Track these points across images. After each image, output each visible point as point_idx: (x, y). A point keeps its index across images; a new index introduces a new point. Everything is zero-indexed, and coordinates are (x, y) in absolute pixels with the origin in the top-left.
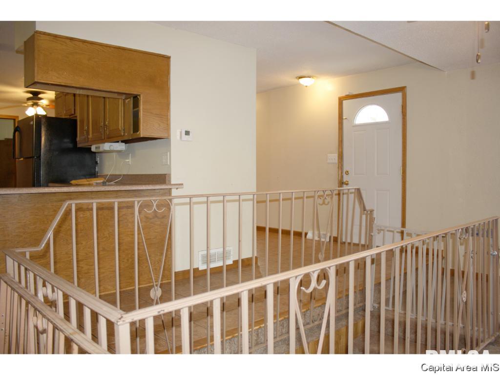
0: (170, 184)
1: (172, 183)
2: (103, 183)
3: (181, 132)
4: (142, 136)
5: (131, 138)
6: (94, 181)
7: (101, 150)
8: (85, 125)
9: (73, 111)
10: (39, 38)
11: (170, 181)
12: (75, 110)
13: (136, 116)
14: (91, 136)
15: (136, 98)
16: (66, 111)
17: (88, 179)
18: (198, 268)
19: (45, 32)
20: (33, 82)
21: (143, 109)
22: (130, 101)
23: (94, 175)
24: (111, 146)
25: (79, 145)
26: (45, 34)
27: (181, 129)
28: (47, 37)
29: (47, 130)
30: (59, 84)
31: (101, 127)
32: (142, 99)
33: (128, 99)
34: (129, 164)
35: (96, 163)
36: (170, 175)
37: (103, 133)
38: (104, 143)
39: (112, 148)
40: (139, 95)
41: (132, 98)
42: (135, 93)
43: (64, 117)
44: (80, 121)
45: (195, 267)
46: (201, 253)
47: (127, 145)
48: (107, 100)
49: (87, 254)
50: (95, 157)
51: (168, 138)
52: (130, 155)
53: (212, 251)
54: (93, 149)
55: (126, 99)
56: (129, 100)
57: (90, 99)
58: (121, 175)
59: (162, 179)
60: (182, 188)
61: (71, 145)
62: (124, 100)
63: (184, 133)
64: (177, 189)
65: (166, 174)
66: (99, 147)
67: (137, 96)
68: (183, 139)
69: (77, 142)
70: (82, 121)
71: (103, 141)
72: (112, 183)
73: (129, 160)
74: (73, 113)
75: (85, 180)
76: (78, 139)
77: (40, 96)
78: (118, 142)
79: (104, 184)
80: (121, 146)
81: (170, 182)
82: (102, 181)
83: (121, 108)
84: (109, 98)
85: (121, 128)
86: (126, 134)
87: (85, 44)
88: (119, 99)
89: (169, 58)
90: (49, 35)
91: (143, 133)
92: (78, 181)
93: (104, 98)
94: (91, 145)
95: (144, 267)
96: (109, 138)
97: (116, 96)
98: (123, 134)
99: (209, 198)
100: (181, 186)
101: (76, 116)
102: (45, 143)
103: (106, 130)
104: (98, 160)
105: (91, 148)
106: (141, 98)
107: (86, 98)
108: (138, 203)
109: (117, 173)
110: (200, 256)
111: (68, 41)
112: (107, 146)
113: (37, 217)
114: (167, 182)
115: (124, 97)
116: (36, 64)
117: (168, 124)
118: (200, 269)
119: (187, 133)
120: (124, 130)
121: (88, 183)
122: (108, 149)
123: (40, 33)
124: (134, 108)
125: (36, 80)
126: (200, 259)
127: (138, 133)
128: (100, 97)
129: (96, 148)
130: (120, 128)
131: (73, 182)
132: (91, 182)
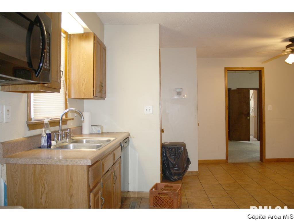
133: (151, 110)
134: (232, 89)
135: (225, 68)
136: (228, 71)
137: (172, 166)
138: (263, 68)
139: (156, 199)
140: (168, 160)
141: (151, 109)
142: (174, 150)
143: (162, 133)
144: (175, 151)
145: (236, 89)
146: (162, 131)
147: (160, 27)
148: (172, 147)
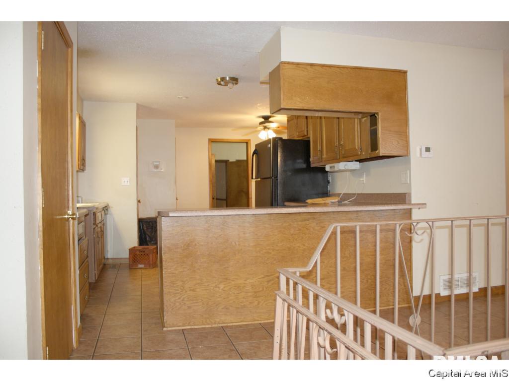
0: (410, 204)
1: (413, 202)
2: (338, 202)
3: (421, 150)
4: (381, 155)
5: (369, 157)
6: (329, 200)
7: (336, 169)
8: (319, 145)
9: (306, 131)
10: (284, 68)
11: (410, 200)
12: (307, 131)
13: (374, 135)
14: (325, 156)
15: (373, 117)
16: (298, 133)
17: (323, 199)
18: (439, 294)
19: (289, 62)
20: (279, 109)
21: (382, 127)
22: (366, 120)
23: (325, 194)
24: (346, 165)
25: (312, 165)
26: (289, 63)
27: (421, 146)
28: (290, 66)
29: (284, 152)
30: (302, 108)
31: (336, 146)
32: (380, 118)
33: (364, 118)
34: (364, 183)
35: (328, 182)
36: (410, 194)
37: (338, 153)
38: (339, 162)
39: (347, 168)
40: (377, 113)
41: (369, 117)
42: (373, 111)
43: (296, 139)
44: (313, 142)
45: (437, 292)
46: (442, 278)
47: (361, 163)
48: (342, 120)
49: (328, 273)
50: (327, 177)
51: (407, 155)
52: (365, 174)
53: (456, 276)
54: (328, 168)
55: (363, 118)
56: (366, 118)
57: (323, 120)
58: (355, 194)
59: (401, 198)
60: (425, 207)
61: (304, 166)
62: (360, 119)
63: (424, 149)
64: (419, 208)
65: (406, 193)
66: (334, 167)
67: (374, 115)
68: (423, 156)
69: (310, 162)
70: (315, 142)
71: (338, 160)
72: (346, 202)
73: (364, 179)
74: (306, 134)
75: (321, 199)
76: (311, 159)
77: (270, 120)
78: (352, 161)
79: (340, 204)
80: (355, 165)
81: (411, 202)
82: (337, 200)
83: (357, 127)
84: (343, 118)
85: (358, 147)
86: (364, 153)
87: (324, 67)
88: (355, 118)
89: (405, 72)
90: (293, 63)
91: (382, 152)
92: (313, 200)
93: (338, 118)
94: (325, 165)
95: (383, 289)
96: (344, 157)
97: (352, 116)
98: (359, 153)
99: (472, 221)
100: (424, 206)
101: (309, 138)
102: (281, 164)
103: (342, 150)
104: (330, 179)
105: (325, 168)
106: (380, 116)
107: (318, 120)
108: (400, 226)
109: (350, 192)
110: (442, 281)
111: (309, 67)
112: (342, 166)
113: (285, 235)
114: (407, 201)
115: (360, 116)
116: (282, 92)
117: (407, 141)
118: (442, 295)
119: (428, 149)
120: (361, 149)
121: (324, 202)
122: (344, 169)
123: (285, 63)
124: (371, 126)
125: (282, 107)
126: (442, 284)
127: (377, 152)
128: (334, 118)
129: (331, 167)
130: (356, 147)
131: (309, 201)
132: (326, 202)
133: (129, 183)
134: (230, 161)
135: (209, 140)
136: (212, 142)
137: (149, 240)
138: (250, 140)
139: (135, 256)
140: (145, 233)
141: (129, 181)
142: (151, 224)
143: (139, 204)
144: (153, 224)
145: (234, 161)
146: (139, 201)
147: (138, 106)
148: (149, 221)
